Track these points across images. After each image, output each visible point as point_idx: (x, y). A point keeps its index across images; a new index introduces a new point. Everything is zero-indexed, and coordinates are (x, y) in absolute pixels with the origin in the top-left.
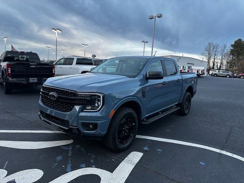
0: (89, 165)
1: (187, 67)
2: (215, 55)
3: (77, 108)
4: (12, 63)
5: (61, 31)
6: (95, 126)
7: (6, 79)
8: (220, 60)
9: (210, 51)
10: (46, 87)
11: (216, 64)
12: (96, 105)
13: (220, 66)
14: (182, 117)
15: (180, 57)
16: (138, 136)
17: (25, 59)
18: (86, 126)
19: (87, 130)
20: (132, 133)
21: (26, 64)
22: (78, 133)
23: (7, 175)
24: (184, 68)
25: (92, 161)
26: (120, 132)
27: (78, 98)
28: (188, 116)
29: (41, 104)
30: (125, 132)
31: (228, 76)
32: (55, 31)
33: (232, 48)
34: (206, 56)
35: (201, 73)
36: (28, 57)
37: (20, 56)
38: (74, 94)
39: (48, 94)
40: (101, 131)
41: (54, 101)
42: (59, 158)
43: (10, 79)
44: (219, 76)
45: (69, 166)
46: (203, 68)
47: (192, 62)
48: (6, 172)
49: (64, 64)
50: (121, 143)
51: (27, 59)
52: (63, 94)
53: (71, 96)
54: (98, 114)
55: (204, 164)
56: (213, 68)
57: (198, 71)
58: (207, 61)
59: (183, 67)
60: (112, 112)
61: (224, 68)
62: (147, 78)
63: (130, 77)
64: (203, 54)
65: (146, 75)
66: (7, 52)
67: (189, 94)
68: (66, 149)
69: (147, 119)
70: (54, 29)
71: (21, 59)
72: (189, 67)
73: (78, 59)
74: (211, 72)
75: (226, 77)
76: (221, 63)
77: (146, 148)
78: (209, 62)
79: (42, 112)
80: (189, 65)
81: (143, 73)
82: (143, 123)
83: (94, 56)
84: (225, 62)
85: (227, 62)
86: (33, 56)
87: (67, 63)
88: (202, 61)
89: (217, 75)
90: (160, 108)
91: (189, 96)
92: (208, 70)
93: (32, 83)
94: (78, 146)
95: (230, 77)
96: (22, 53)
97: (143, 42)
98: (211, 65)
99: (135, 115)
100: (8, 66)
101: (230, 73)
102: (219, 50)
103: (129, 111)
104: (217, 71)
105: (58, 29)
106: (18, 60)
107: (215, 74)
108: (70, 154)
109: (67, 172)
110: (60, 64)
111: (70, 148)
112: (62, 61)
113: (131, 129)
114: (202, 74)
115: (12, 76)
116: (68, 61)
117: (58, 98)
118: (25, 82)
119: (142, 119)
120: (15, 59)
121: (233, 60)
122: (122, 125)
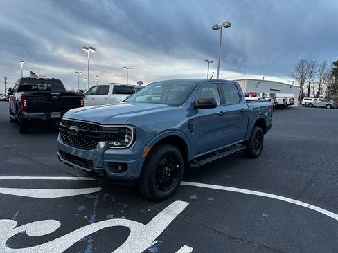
0: (117, 216)
1: (269, 95)
2: (311, 77)
3: (102, 144)
4: (28, 93)
5: (94, 50)
6: (125, 167)
7: (21, 114)
8: (318, 84)
9: (303, 71)
10: (66, 121)
11: (312, 90)
12: (127, 140)
13: (318, 93)
14: (251, 160)
15: (259, 82)
16: (183, 183)
17: (45, 88)
18: (113, 166)
19: (115, 172)
20: (176, 177)
21: (46, 94)
22: (103, 175)
23: (17, 226)
24: (265, 96)
25: (122, 212)
26: (158, 175)
27: (103, 132)
28: (259, 158)
29: (60, 141)
30: (166, 176)
31: (329, 107)
32: (87, 51)
33: (334, 67)
34: (297, 78)
35: (288, 103)
36: (50, 85)
37: (39, 85)
38: (98, 127)
39: (67, 129)
40: (133, 173)
41: (76, 137)
42: (82, 208)
43: (26, 114)
44: (316, 107)
45: (93, 217)
46: (291, 96)
47: (276, 87)
48: (16, 223)
49: (97, 93)
50: (161, 189)
51: (48, 88)
52: (86, 128)
53: (95, 130)
54: (128, 152)
55: (267, 216)
56: (308, 96)
57: (284, 100)
58: (299, 85)
59: (263, 94)
60: (147, 150)
61: (324, 94)
62: (196, 107)
63: (173, 105)
64: (293, 76)
65: (195, 103)
66: (23, 80)
67: (259, 128)
68: (91, 198)
69: (198, 161)
70: (86, 48)
71: (40, 88)
72: (271, 95)
73: (114, 86)
74: (304, 101)
75: (325, 107)
76: (320, 89)
77: (194, 197)
78: (301, 87)
79: (61, 152)
80: (272, 92)
81: (191, 100)
82: (192, 165)
83: (141, 83)
84: (325, 87)
85: (329, 87)
86: (56, 84)
87: (101, 91)
88: (291, 87)
89: (311, 105)
90: (216, 147)
91: (259, 131)
92: (300, 99)
93: (54, 119)
94: (106, 195)
95: (331, 108)
96: (42, 80)
97: (207, 61)
98: (305, 91)
99: (180, 155)
100: (23, 97)
101: (332, 102)
102: (317, 69)
103: (171, 148)
104: (313, 99)
105: (90, 48)
106: (37, 89)
107: (310, 104)
108: (95, 204)
109: (90, 224)
110: (92, 94)
111: (97, 197)
112: (95, 90)
113: (174, 173)
114: (290, 104)
115: (29, 110)
116: (102, 90)
117: (80, 132)
118: (45, 118)
119: (189, 160)
120: (33, 88)
121: (336, 83)
122: (160, 167)
